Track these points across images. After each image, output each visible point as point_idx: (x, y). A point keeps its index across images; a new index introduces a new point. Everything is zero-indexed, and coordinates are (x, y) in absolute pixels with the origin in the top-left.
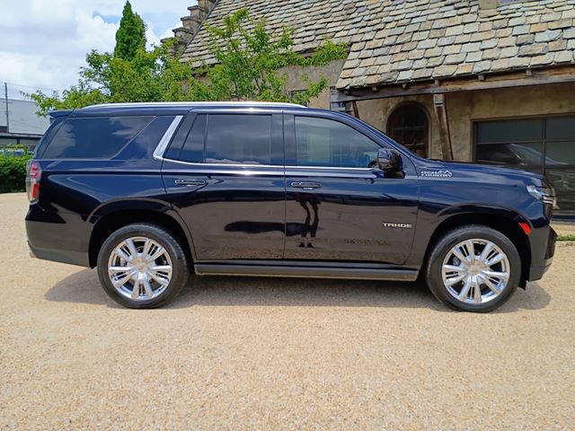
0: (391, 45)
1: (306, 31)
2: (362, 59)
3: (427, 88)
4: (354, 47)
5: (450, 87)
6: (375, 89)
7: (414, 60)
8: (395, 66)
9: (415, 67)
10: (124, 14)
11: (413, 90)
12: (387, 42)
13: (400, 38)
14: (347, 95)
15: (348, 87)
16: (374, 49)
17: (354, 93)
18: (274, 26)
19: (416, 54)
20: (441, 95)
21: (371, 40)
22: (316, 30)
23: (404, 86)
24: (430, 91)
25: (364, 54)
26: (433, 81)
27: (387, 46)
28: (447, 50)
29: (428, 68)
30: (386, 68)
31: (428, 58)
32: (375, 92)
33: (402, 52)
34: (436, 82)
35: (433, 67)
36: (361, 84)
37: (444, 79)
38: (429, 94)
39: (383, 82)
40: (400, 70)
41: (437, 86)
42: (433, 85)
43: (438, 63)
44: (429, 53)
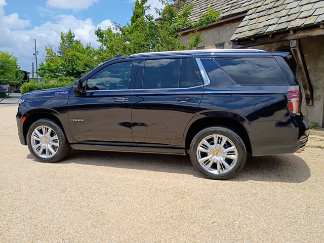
0: (270, 9)
1: (227, 5)
2: (251, 20)
3: (287, 36)
4: (249, 12)
5: (301, 34)
6: (253, 39)
7: (281, 17)
8: (268, 23)
9: (279, 22)
11: (277, 37)
12: (268, 7)
13: (277, 3)
14: (237, 44)
15: (237, 39)
16: (259, 12)
17: (241, 43)
18: (212, 4)
19: (284, 13)
20: (295, 41)
21: (260, 6)
22: (232, 3)
23: (270, 36)
24: (288, 38)
25: (254, 16)
26: (289, 31)
27: (268, 9)
28: (304, 8)
29: (287, 22)
30: (261, 25)
31: (289, 15)
32: (253, 41)
33: (275, 12)
34: (291, 32)
35: (290, 21)
36: (244, 36)
37: (296, 30)
38: (287, 40)
39: (257, 34)
40: (269, 25)
41: (292, 35)
42: (290, 34)
43: (294, 18)
44: (292, 11)
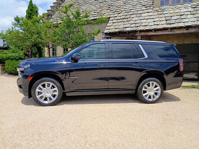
0: (123, 19)
1: (94, 13)
2: (113, 23)
3: (136, 34)
4: (111, 19)
5: (143, 34)
6: (117, 33)
7: (131, 24)
8: (125, 26)
9: (131, 26)
10: (30, 4)
11: (131, 34)
13: (126, 16)
14: (108, 35)
15: (108, 33)
16: (117, 20)
17: (110, 35)
18: (83, 11)
19: (132, 22)
20: (140, 36)
21: (117, 17)
22: (98, 12)
23: (127, 33)
24: (136, 35)
25: (114, 21)
26: (137, 32)
27: (122, 19)
28: (142, 21)
29: (136, 27)
30: (122, 27)
31: (136, 24)
32: (117, 34)
33: (127, 21)
34: (138, 32)
35: (137, 27)
36: (113, 32)
37: (141, 31)
38: (136, 36)
39: (120, 31)
40: (126, 27)
41: (138, 33)
42: (137, 33)
43: (139, 25)
44: (136, 22)
